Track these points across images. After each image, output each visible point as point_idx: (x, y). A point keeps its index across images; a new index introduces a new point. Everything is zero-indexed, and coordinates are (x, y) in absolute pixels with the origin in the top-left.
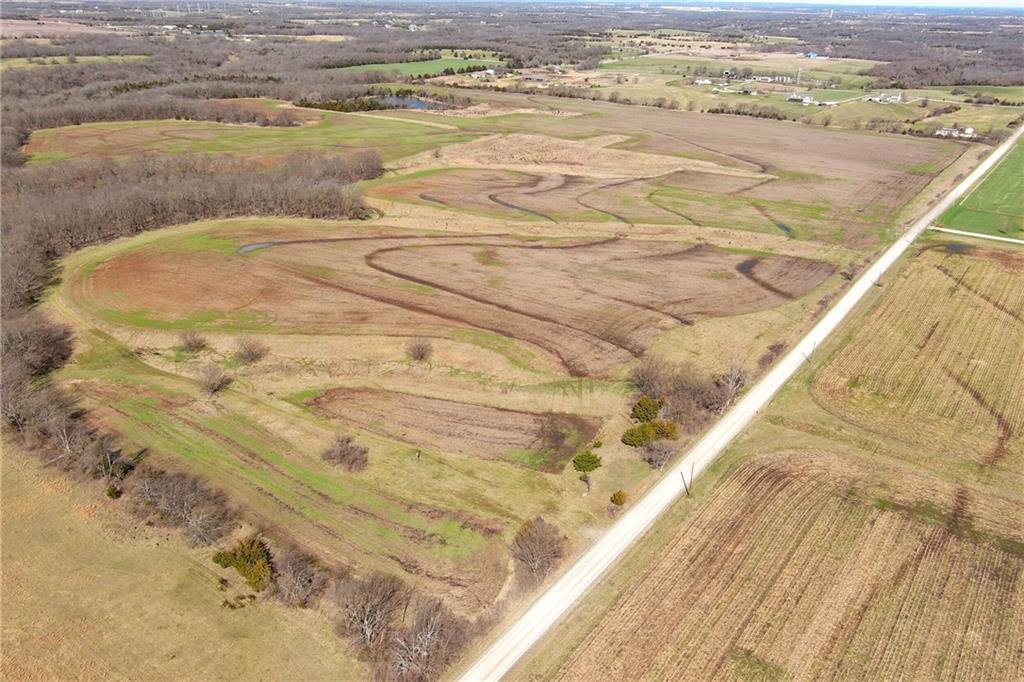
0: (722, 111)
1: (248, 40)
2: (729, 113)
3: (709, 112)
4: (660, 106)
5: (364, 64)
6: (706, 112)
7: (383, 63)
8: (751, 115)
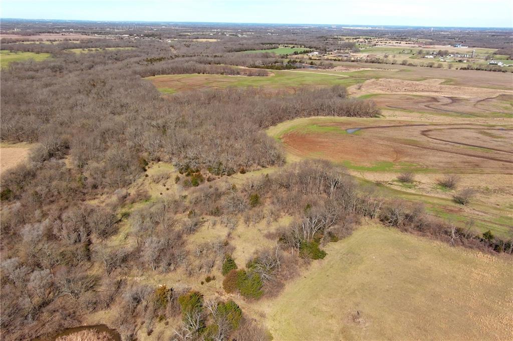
0: (468, 69)
1: (170, 41)
2: (472, 69)
3: (460, 69)
4: (431, 67)
5: (246, 50)
6: (459, 69)
7: (254, 50)
8: (486, 70)
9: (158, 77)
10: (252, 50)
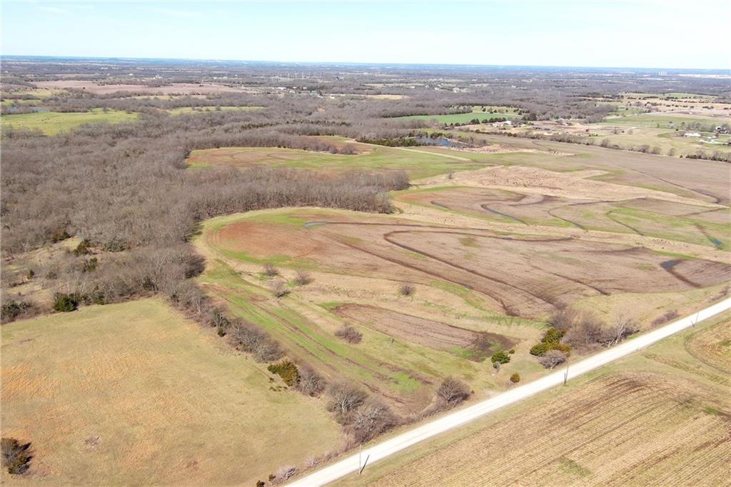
0: (700, 157)
1: (333, 98)
2: (705, 159)
3: (687, 157)
4: (644, 151)
5: (412, 115)
6: (684, 157)
7: (426, 115)
9: (223, 150)
10: (422, 115)
